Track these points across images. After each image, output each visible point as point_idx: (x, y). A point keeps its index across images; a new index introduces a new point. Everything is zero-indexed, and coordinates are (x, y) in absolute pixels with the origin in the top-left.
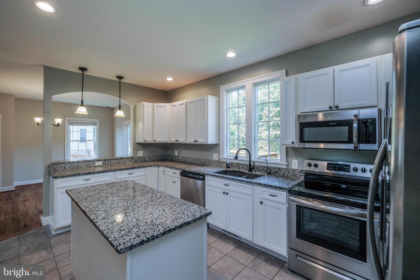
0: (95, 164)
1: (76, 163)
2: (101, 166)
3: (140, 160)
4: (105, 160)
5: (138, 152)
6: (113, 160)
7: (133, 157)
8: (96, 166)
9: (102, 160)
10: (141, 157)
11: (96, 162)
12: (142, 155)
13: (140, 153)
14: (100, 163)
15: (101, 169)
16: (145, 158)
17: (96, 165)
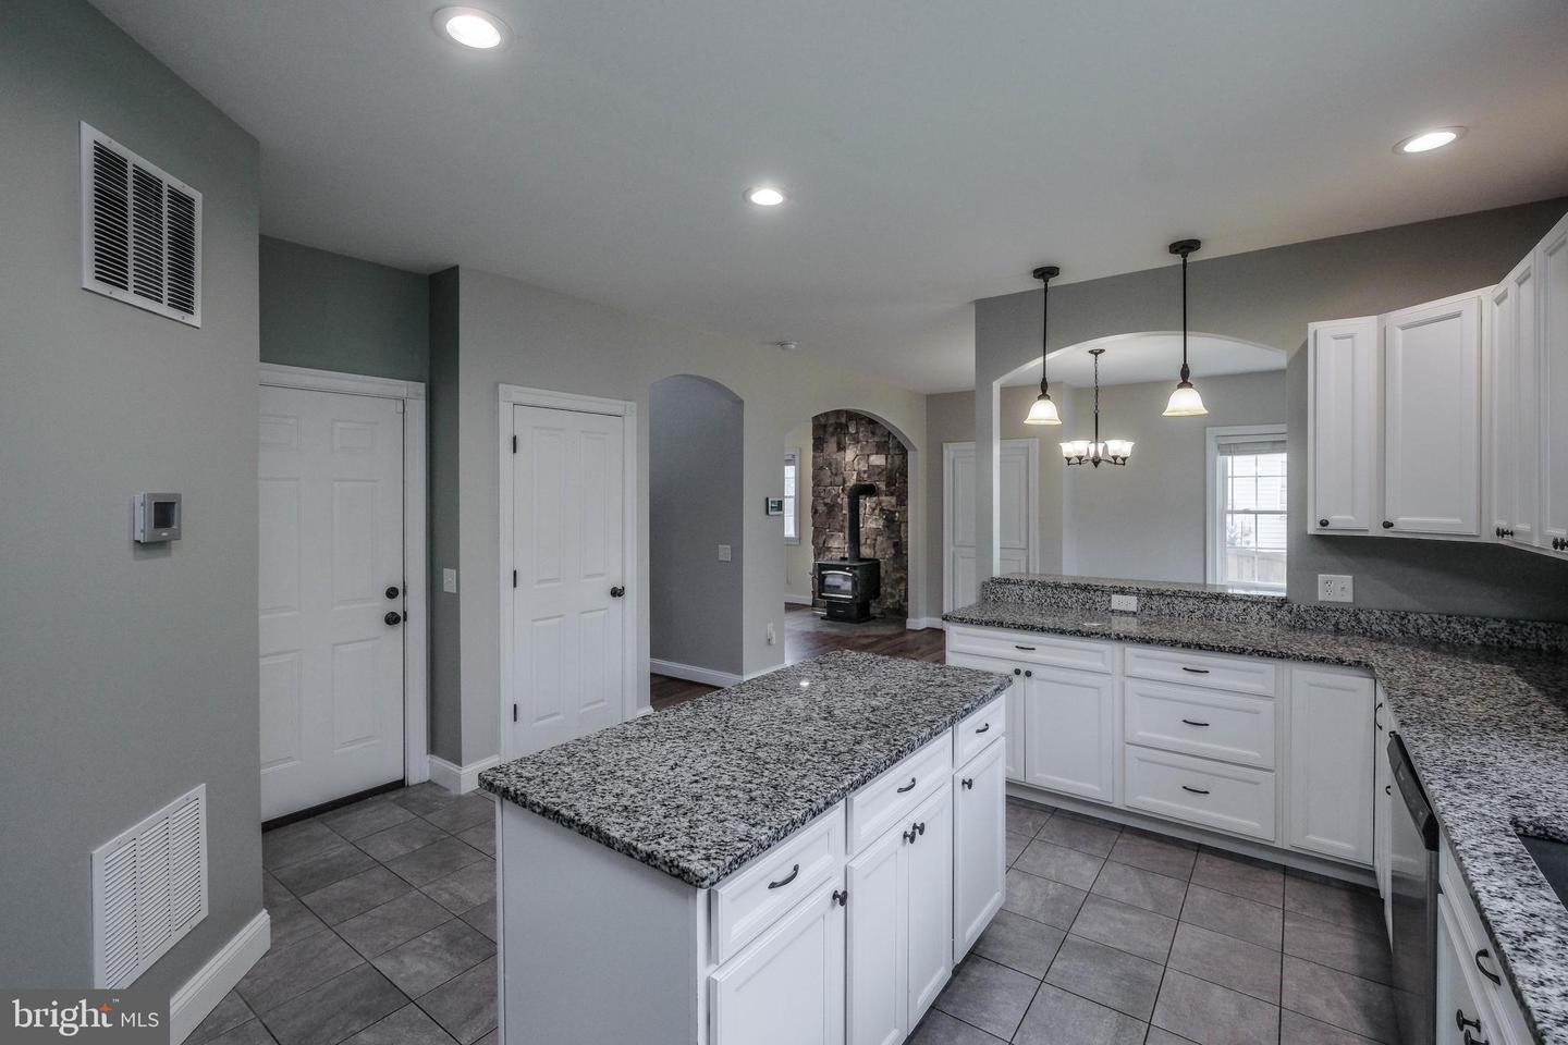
0: (1110, 601)
1: (1049, 589)
2: (1135, 613)
3: (1327, 619)
4: (1150, 594)
5: (1321, 577)
6: (1184, 598)
7: (1284, 601)
8: (1113, 611)
9: (1138, 593)
10: (1341, 609)
11: (1114, 597)
12: (1348, 598)
13: (1337, 588)
14: (1130, 603)
15: (1132, 626)
16: (1362, 617)
17: (1115, 605)
